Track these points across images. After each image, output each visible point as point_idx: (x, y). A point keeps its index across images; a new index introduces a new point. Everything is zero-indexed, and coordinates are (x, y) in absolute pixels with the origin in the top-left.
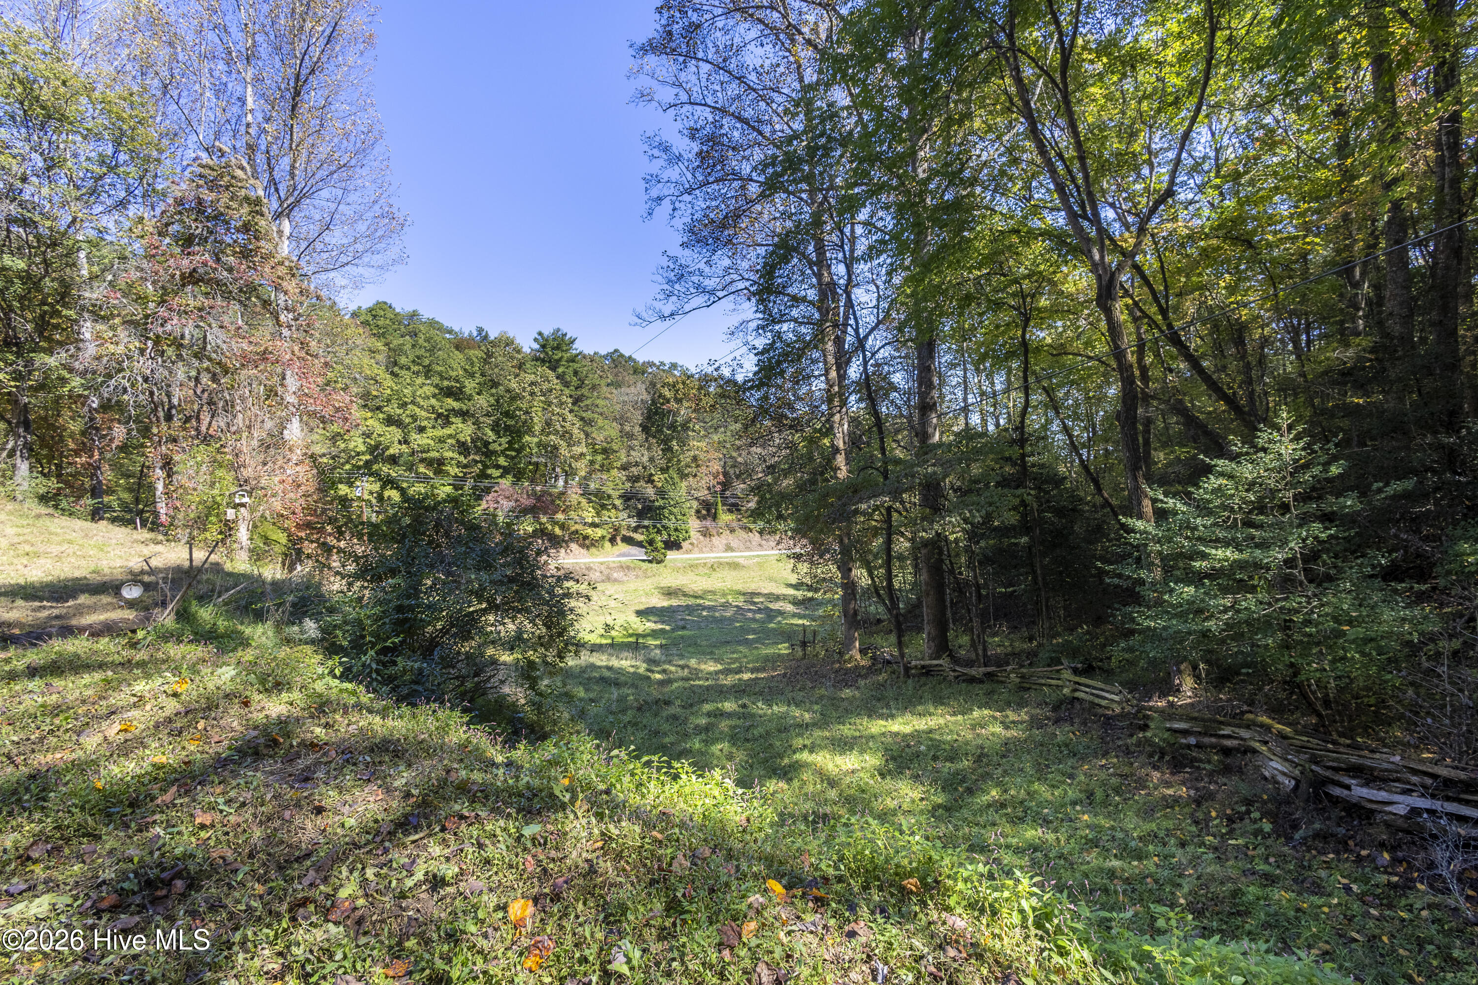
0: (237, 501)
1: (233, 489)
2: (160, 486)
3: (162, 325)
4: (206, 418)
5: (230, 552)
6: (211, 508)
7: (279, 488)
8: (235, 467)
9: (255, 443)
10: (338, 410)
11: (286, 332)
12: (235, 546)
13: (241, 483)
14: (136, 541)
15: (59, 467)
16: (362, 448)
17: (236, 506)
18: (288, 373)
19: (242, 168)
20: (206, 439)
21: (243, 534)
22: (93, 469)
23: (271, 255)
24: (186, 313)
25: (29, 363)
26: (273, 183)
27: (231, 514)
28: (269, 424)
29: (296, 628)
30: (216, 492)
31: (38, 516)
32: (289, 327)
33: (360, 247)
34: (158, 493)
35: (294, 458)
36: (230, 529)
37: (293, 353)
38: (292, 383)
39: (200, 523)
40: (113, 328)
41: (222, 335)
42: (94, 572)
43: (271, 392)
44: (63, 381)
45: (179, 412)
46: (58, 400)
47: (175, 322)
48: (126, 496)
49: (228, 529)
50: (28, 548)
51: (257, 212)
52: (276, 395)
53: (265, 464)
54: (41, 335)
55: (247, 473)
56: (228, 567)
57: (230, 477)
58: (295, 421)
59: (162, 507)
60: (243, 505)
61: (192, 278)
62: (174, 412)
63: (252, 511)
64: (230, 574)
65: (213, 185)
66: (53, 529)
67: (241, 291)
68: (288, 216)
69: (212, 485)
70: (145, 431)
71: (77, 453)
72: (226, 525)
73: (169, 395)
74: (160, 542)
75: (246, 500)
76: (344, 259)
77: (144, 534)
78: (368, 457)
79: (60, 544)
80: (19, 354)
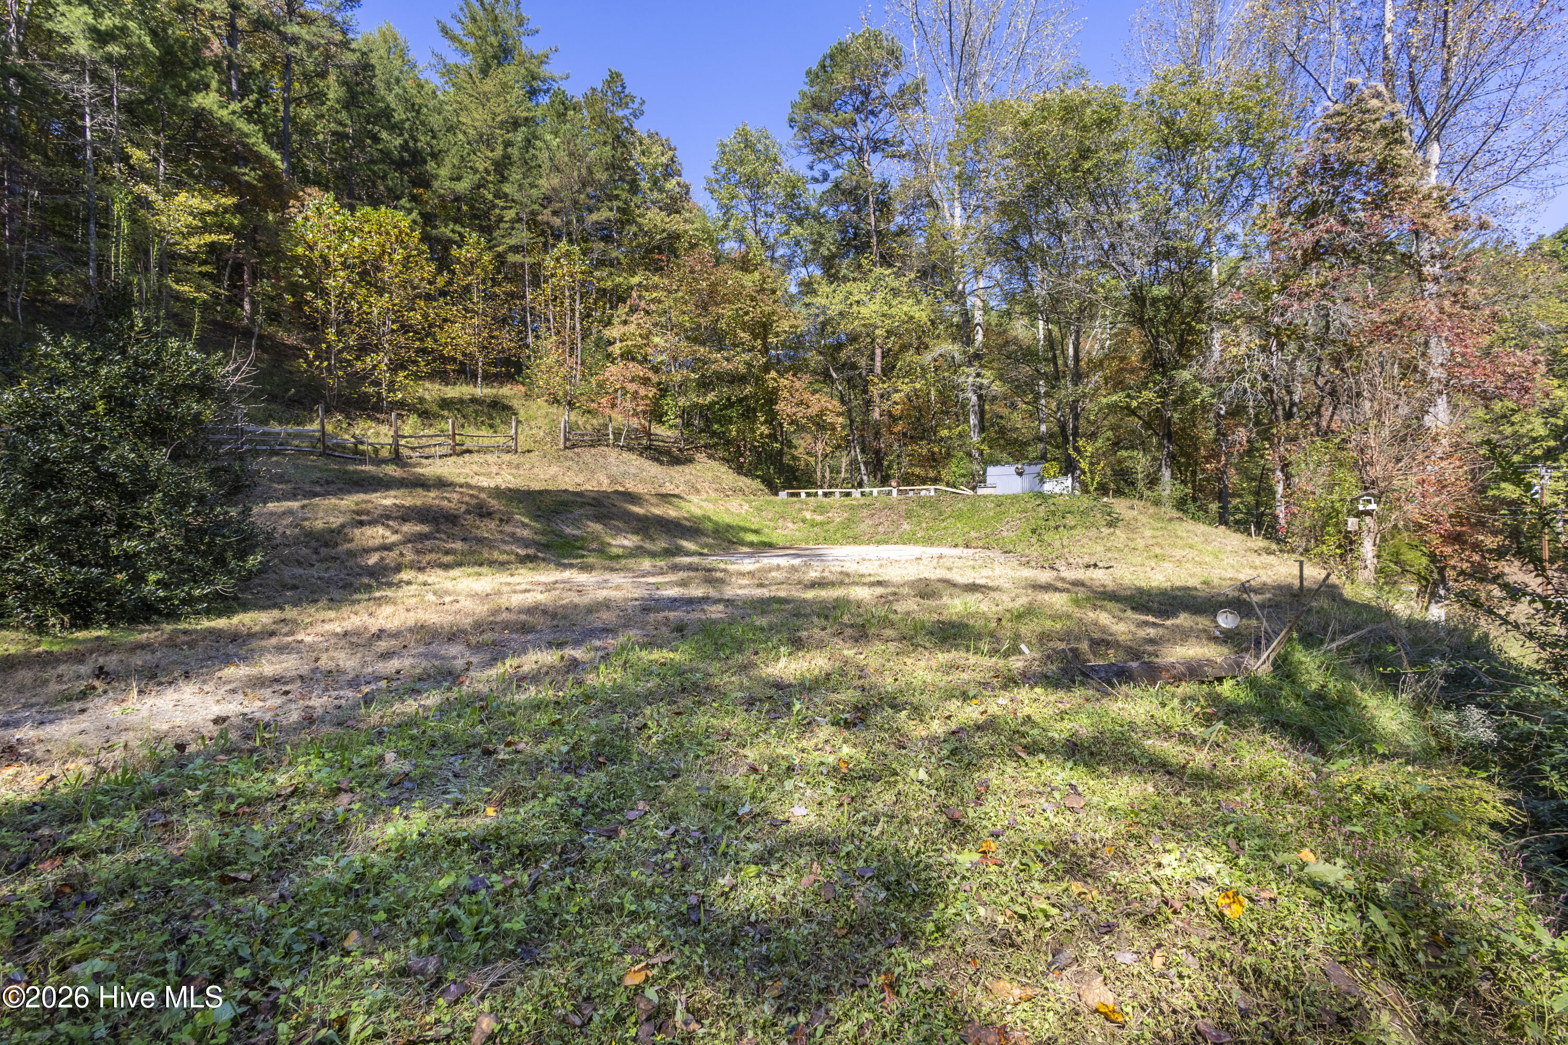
0: (1361, 508)
1: (1356, 493)
2: (1280, 489)
3: (1282, 315)
4: (1327, 413)
5: (1350, 574)
6: (1330, 516)
7: (1418, 491)
8: (1359, 466)
9: (1386, 433)
10: (1510, 377)
11: (1431, 287)
12: (1357, 563)
13: (1367, 486)
14: (1250, 549)
15: (1194, 473)
16: (1542, 431)
17: (1359, 514)
18: (1433, 341)
19: (1378, 95)
20: (1326, 434)
21: (1368, 549)
22: (1220, 475)
23: (1413, 190)
24: (1307, 294)
25: (1172, 379)
26: (1417, 104)
27: (1352, 523)
28: (1404, 410)
29: (1450, 717)
30: (1335, 497)
31: (1171, 520)
32: (1436, 280)
33: (1551, 135)
34: (1278, 496)
35: (1439, 452)
36: (1352, 542)
37: (1442, 311)
38: (1438, 352)
39: (1316, 534)
40: (1236, 330)
41: (1346, 310)
42: (1204, 583)
43: (1408, 368)
44: (1196, 392)
45: (1299, 410)
46: (1194, 410)
47: (1296, 306)
48: (1250, 499)
49: (1349, 543)
50: (1158, 550)
51: (1396, 141)
52: (1415, 369)
53: (1399, 460)
54: (1180, 354)
55: (1375, 472)
56: (1348, 592)
57: (1352, 478)
58: (1442, 402)
59: (1281, 512)
60: (1369, 513)
61: (1315, 253)
62: (1295, 410)
63: (1381, 520)
64: (1347, 603)
65: (1343, 134)
66: (1179, 533)
67: (1372, 251)
68: (1438, 138)
69: (1330, 489)
70: (1265, 435)
71: (1207, 460)
72: (1346, 537)
73: (1290, 393)
74: (1273, 553)
75: (1373, 506)
76: (1523, 163)
77: (1259, 542)
78: (1552, 443)
79: (1182, 548)
80: (1164, 374)
